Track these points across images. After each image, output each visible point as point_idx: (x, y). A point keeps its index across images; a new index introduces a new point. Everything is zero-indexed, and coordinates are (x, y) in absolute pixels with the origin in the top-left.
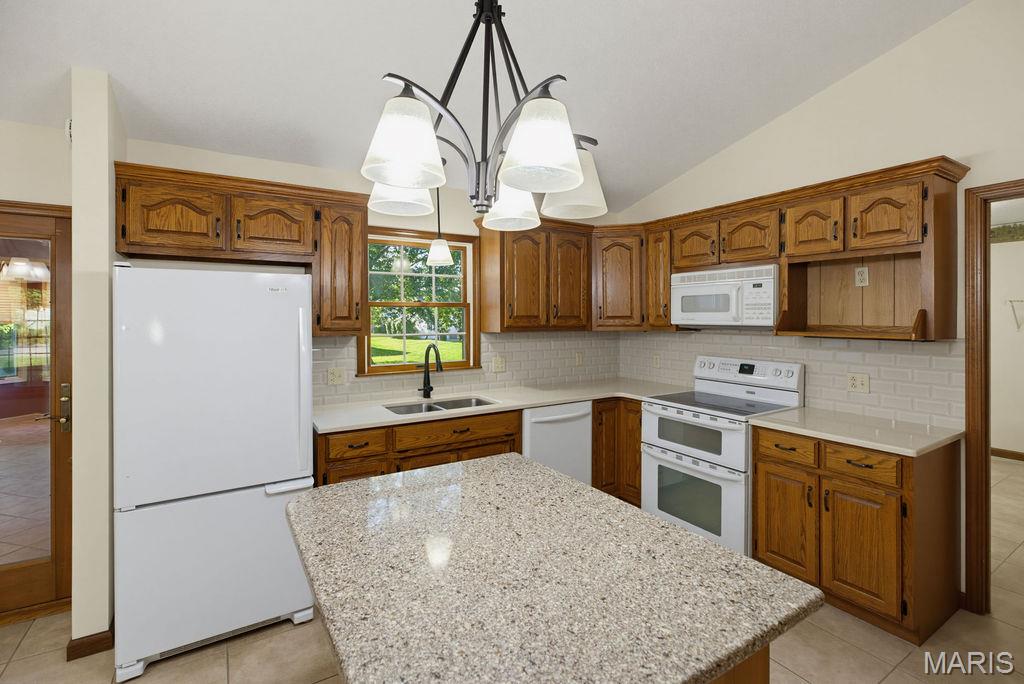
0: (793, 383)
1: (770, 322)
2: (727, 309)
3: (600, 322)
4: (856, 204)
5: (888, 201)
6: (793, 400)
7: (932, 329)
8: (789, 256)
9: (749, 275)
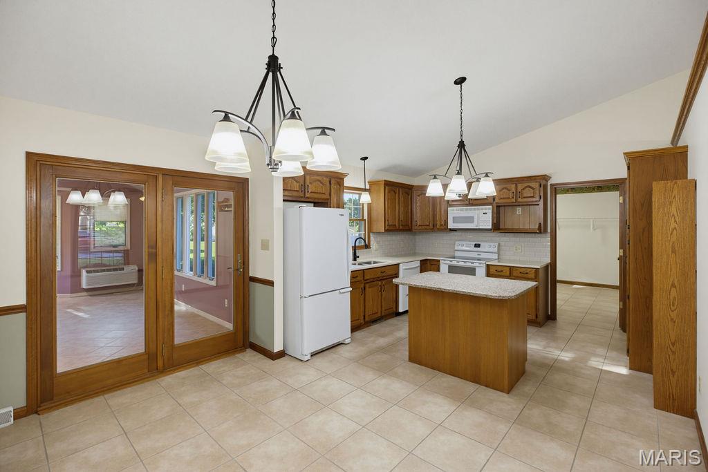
0: (496, 250)
1: (490, 227)
2: (472, 222)
3: (416, 228)
4: (520, 187)
5: (529, 187)
6: (496, 256)
7: (541, 230)
8: (497, 203)
9: (482, 209)
